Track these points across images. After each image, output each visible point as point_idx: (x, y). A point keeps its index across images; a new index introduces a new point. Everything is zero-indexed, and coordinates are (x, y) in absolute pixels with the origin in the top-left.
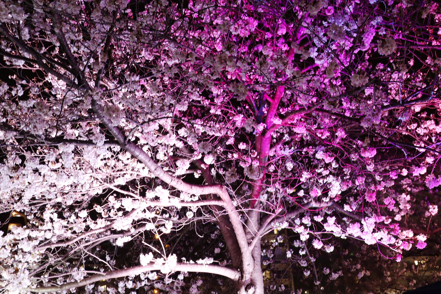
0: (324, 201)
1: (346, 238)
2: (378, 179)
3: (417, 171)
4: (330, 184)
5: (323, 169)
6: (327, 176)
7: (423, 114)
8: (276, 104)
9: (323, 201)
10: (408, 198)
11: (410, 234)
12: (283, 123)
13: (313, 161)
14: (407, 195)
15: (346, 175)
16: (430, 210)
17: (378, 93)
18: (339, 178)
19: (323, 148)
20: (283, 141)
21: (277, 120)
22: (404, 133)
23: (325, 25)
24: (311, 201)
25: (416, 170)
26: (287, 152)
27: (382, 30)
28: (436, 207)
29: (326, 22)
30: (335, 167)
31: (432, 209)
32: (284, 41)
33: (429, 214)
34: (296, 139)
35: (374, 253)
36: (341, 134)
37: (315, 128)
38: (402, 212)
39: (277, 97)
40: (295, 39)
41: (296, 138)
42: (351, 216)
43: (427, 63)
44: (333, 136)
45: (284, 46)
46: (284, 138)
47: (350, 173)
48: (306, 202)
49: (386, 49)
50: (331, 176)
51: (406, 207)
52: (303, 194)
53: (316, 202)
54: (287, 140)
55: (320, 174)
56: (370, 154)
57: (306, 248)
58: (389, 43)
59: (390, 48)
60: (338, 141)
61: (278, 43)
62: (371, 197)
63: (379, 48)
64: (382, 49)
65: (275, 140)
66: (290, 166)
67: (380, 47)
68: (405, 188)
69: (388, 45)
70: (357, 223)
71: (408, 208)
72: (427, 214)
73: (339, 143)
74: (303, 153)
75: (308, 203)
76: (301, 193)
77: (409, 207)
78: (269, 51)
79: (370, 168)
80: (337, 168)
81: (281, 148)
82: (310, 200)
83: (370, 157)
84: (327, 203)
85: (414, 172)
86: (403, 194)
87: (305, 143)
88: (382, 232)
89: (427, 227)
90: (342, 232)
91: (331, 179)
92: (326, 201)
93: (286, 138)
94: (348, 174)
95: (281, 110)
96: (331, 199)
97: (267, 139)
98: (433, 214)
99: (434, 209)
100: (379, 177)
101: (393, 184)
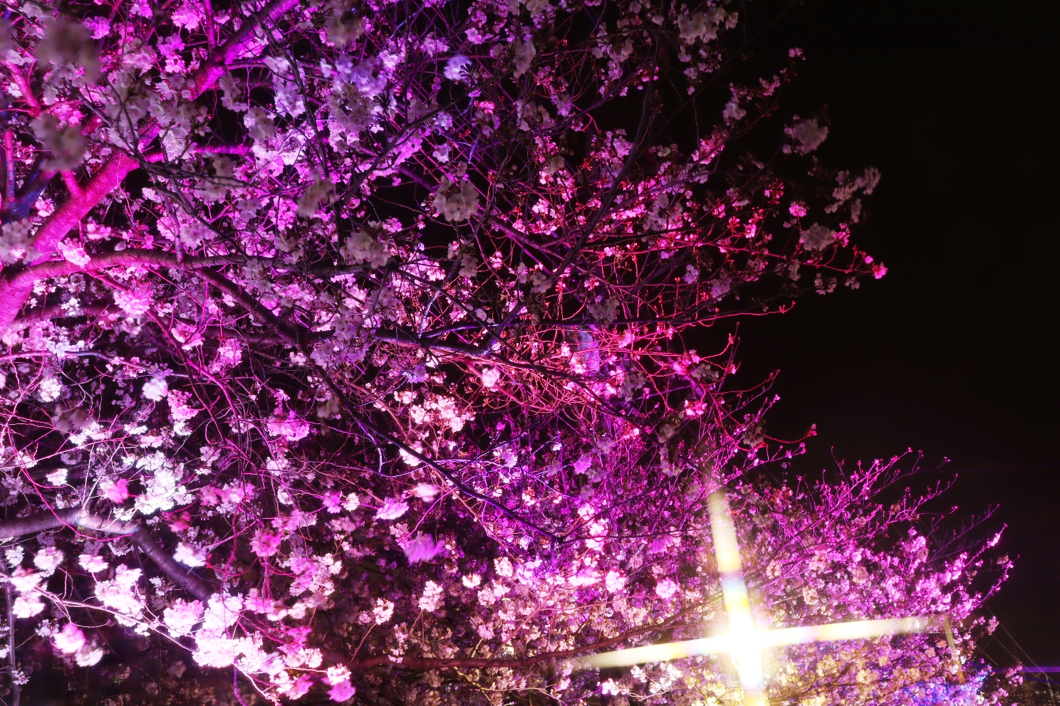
0: (118, 516)
1: (147, 634)
2: (282, 501)
3: (389, 508)
4: (151, 475)
5: (144, 428)
6: (151, 450)
7: (437, 376)
8: (85, 204)
9: (113, 515)
10: (336, 568)
11: (314, 659)
12: (91, 267)
13: (119, 398)
14: (336, 559)
15: (203, 465)
16: (376, 611)
17: (385, 296)
18: (182, 465)
19: (169, 372)
20: (57, 312)
21: (75, 251)
22: (378, 405)
23: (324, 71)
24: (78, 508)
25: (387, 506)
26: (62, 349)
27: (444, 149)
28: (391, 605)
29: (329, 66)
30: (181, 434)
31: (381, 609)
32: (181, 48)
33: (369, 620)
34: (101, 323)
35: (196, 691)
36: (230, 353)
37: (167, 311)
38: (311, 600)
39: (98, 186)
40: (218, 59)
41: (101, 318)
42: (177, 576)
43: (491, 264)
44: (209, 352)
45: (176, 61)
46: (64, 306)
47: (213, 463)
48: (60, 504)
49: (454, 206)
50: (161, 455)
51: (322, 589)
52: (64, 482)
53: (92, 512)
54: (72, 314)
55: (133, 440)
56: (291, 431)
57: (11, 640)
58: (464, 195)
59: (463, 207)
60: (216, 368)
61: (164, 43)
62: (266, 545)
63: (439, 195)
64: (444, 199)
65: (34, 302)
66: (51, 389)
67: (442, 193)
68: (338, 542)
69: (463, 198)
70: (197, 601)
71: (328, 593)
72: (364, 618)
73: (216, 375)
74: (108, 366)
75: (67, 511)
76: (59, 478)
77: (330, 589)
78: (144, 58)
79: (275, 466)
80: (184, 437)
81: (47, 329)
82: (75, 503)
83: (290, 438)
84: (123, 524)
85: (380, 510)
86: (328, 555)
87: (112, 340)
88: (249, 639)
89: (353, 649)
90: (141, 616)
91: (156, 462)
92: (123, 518)
93: (72, 307)
94: (209, 465)
95: (91, 227)
96: (139, 517)
97: (17, 290)
98: (379, 622)
99: (385, 608)
100: (286, 495)
101: (314, 523)
